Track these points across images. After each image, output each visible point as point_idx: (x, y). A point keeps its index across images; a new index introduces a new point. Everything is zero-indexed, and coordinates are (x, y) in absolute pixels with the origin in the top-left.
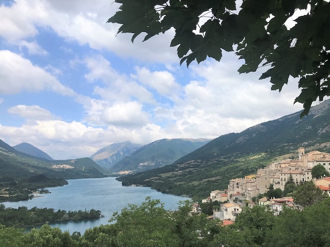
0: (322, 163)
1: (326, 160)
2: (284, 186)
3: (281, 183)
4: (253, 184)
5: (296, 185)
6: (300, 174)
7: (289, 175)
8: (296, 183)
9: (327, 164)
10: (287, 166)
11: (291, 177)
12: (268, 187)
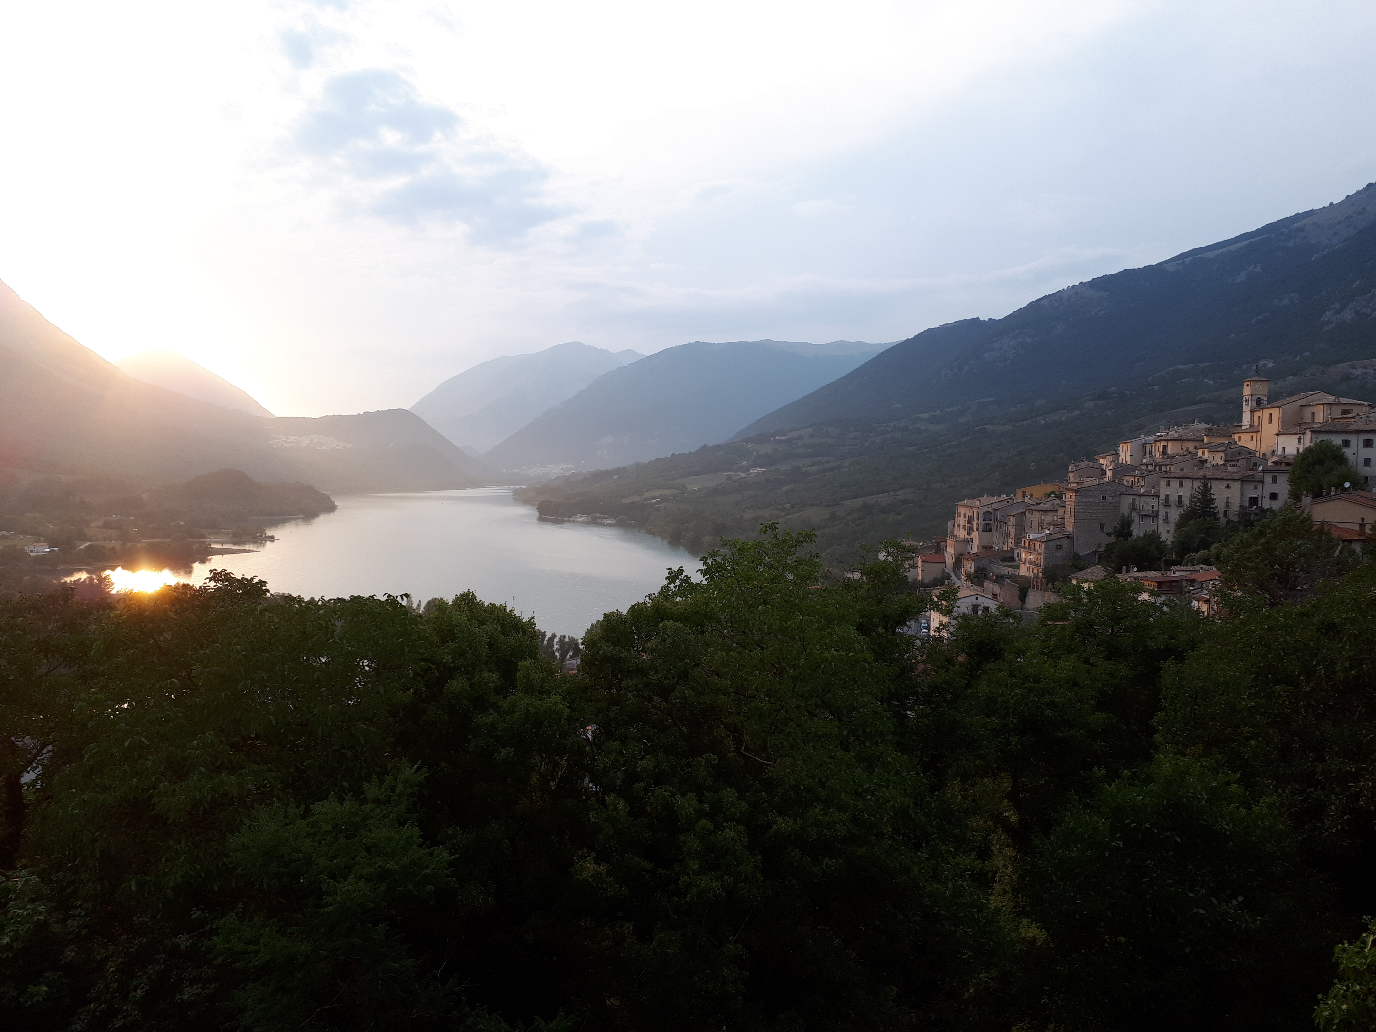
0: (1337, 440)
1: (1354, 427)
2: (1172, 528)
3: (1162, 513)
4: (1048, 518)
5: (1223, 521)
6: (1244, 480)
7: (1197, 484)
8: (1221, 515)
9: (1356, 442)
10: (1192, 449)
11: (1206, 491)
12: (1109, 528)
